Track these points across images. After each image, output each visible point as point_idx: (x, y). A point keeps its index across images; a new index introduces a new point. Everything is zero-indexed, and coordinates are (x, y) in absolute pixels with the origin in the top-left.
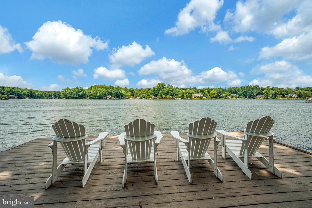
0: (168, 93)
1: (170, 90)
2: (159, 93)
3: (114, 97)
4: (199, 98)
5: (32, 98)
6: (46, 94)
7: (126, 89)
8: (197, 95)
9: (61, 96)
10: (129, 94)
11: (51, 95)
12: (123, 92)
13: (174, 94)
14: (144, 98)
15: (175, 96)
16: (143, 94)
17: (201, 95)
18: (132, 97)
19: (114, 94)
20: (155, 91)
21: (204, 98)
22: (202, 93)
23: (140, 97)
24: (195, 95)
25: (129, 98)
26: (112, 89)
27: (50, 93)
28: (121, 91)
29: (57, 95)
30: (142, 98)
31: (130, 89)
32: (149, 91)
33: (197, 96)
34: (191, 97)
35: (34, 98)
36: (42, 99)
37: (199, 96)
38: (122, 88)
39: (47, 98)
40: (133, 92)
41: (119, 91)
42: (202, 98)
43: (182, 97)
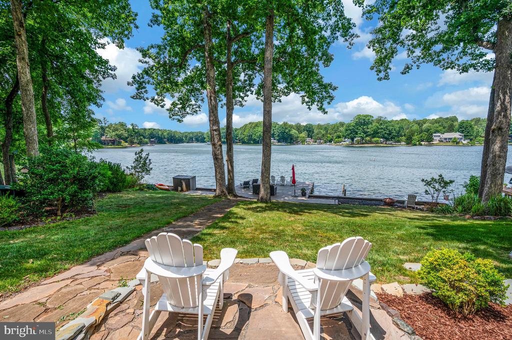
0: (375, 134)
1: (382, 128)
2: (357, 133)
3: (279, 141)
4: (451, 143)
5: (172, 142)
6: (186, 137)
7: (299, 127)
8: (447, 135)
9: (206, 140)
10: (304, 135)
11: (192, 138)
12: (294, 132)
13: (390, 134)
14: (330, 141)
15: (392, 138)
16: (328, 135)
17: (456, 135)
18: (308, 140)
19: (279, 136)
20: (350, 130)
21: (465, 142)
22: (462, 132)
23: (322, 141)
24: (441, 136)
25: (303, 142)
26: (275, 127)
27: (191, 135)
28: (290, 131)
29: (199, 136)
30: (326, 142)
31: (306, 126)
32: (341, 129)
33: (445, 139)
34: (429, 140)
35: (175, 143)
36: (182, 143)
37: (451, 139)
38: (291, 127)
39: (188, 143)
40: (310, 131)
41: (287, 131)
42: (457, 143)
43: (409, 142)
